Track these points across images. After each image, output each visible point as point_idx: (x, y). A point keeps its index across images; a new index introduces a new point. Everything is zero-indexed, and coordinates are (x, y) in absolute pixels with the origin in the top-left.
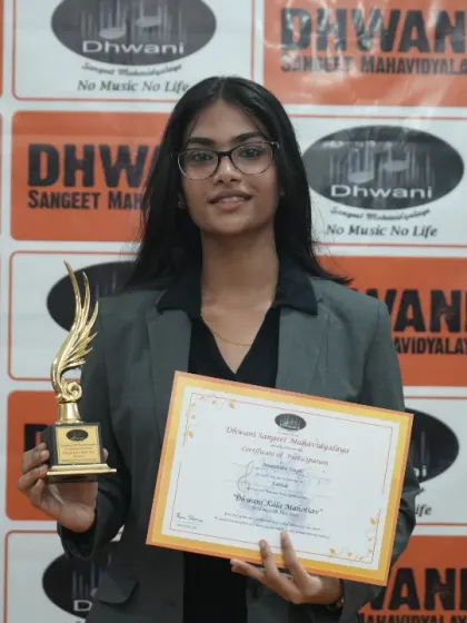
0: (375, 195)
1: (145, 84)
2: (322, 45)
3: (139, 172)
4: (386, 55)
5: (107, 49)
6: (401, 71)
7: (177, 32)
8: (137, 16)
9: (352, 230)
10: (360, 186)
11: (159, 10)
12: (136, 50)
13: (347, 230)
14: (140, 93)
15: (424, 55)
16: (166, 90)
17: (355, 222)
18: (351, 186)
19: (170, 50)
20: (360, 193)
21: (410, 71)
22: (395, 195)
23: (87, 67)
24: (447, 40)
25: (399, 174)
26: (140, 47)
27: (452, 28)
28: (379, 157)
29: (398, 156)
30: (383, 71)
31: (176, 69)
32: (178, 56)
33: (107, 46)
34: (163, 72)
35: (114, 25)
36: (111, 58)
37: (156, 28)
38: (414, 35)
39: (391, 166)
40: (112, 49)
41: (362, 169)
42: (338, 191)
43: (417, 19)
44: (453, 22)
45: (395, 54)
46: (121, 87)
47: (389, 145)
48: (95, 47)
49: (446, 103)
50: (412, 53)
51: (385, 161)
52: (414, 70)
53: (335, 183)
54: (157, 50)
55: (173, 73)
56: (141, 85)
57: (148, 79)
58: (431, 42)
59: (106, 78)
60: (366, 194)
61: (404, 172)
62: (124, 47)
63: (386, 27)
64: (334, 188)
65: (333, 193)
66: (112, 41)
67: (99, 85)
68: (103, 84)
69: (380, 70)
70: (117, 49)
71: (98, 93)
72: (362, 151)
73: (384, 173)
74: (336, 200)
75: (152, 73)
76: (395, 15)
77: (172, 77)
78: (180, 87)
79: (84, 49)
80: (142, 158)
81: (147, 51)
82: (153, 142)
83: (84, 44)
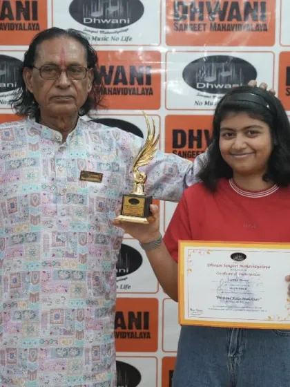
0: (217, 87)
1: (112, 37)
2: (192, 18)
3: (110, 78)
4: (221, 23)
5: (94, 22)
6: (228, 30)
7: (126, 13)
8: (108, 6)
9: (206, 103)
10: (210, 83)
11: (118, 3)
12: (108, 22)
13: (204, 103)
14: (110, 42)
15: (239, 22)
16: (122, 40)
17: (207, 100)
18: (206, 83)
19: (123, 22)
20: (210, 86)
21: (233, 30)
22: (226, 87)
23: (85, 30)
24: (250, 16)
25: (227, 78)
26: (110, 20)
27: (252, 10)
28: (219, 70)
29: (227, 69)
30: (220, 30)
31: (126, 30)
32: (127, 25)
33: (95, 20)
34: (120, 32)
35: (97, 10)
36: (96, 25)
37: (117, 12)
38: (235, 13)
39: (224, 74)
40: (97, 22)
41: (211, 76)
42: (200, 85)
43: (235, 6)
44: (252, 6)
45: (226, 22)
46: (101, 39)
47: (223, 64)
48: (89, 21)
49: (249, 44)
50: (234, 21)
51: (221, 71)
52: (235, 29)
53: (198, 82)
54: (117, 22)
55: (125, 32)
56: (110, 38)
57: (113, 35)
58: (242, 16)
60: (212, 87)
61: (230, 76)
62: (102, 20)
63: (222, 9)
64: (198, 84)
65: (198, 87)
66: (97, 18)
67: (91, 38)
69: (219, 29)
70: (99, 22)
72: (211, 67)
73: (221, 76)
74: (199, 89)
75: (115, 32)
76: (226, 4)
77: (125, 34)
78: (128, 39)
79: (85, 22)
80: (111, 71)
81: (113, 22)
82: (116, 64)
83: (85, 19)
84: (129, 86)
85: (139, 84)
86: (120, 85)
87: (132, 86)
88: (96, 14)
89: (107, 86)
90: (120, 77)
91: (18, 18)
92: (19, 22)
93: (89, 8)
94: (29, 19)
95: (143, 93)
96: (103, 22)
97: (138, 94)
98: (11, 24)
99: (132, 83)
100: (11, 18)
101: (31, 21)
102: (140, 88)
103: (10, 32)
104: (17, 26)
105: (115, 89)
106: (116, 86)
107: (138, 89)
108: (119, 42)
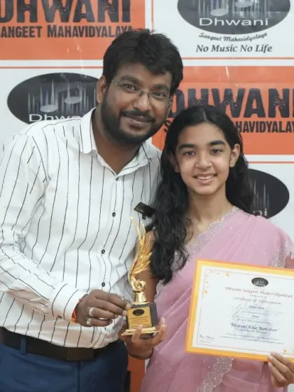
1: (242, 46)
5: (216, 24)
7: (263, 11)
12: (236, 24)
14: (239, 53)
16: (257, 50)
23: (202, 36)
26: (239, 21)
31: (263, 36)
34: (254, 38)
35: (220, 7)
36: (218, 29)
37: (249, 7)
40: (219, 23)
46: (225, 49)
48: (208, 22)
54: (250, 23)
55: (261, 39)
56: (239, 47)
57: (244, 43)
59: (216, 43)
62: (227, 21)
66: (219, 18)
67: (210, 48)
68: (214, 46)
70: (223, 24)
71: (210, 53)
75: (247, 39)
77: (261, 42)
78: (266, 48)
79: (201, 24)
80: (240, 97)
81: (243, 24)
82: (248, 87)
83: (201, 20)
84: (267, 119)
85: (283, 116)
86: (254, 118)
87: (273, 120)
88: (218, 13)
89: (234, 120)
90: (254, 106)
91: (101, 19)
92: (102, 24)
93: (208, 4)
94: (117, 21)
95: (289, 130)
96: (229, 24)
97: (281, 131)
98: (90, 27)
99: (272, 114)
100: (91, 19)
101: (121, 24)
102: (285, 121)
103: (89, 39)
104: (99, 31)
105: (246, 123)
106: (248, 120)
107: (280, 123)
108: (253, 54)
